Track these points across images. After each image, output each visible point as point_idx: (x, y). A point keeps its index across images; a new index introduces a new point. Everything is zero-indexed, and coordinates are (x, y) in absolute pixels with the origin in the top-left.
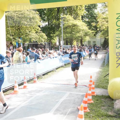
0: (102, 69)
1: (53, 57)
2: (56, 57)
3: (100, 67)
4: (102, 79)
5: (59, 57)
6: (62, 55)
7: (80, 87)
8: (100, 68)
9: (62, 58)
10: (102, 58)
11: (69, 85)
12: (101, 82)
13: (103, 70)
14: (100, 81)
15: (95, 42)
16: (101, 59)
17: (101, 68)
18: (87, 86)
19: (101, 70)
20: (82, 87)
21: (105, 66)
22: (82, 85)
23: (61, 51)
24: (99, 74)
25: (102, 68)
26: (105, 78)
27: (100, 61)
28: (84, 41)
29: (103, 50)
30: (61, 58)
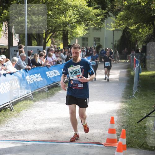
0: (129, 105)
1: (5, 72)
2: (11, 74)
3: (122, 100)
4: (134, 127)
5: (18, 73)
6: (26, 70)
7: (84, 146)
8: (122, 102)
9: (26, 76)
10: (121, 79)
11: (57, 142)
12: (134, 134)
13: (131, 106)
14: (132, 132)
15: (99, 39)
16: (118, 80)
17: (124, 100)
18: (103, 143)
19: (125, 106)
20: (90, 146)
21: (132, 97)
22: (88, 141)
23: (23, 58)
24: (124, 114)
25: (127, 100)
26: (140, 123)
27: (117, 84)
28: (73, 36)
29: (120, 61)
30: (23, 75)
